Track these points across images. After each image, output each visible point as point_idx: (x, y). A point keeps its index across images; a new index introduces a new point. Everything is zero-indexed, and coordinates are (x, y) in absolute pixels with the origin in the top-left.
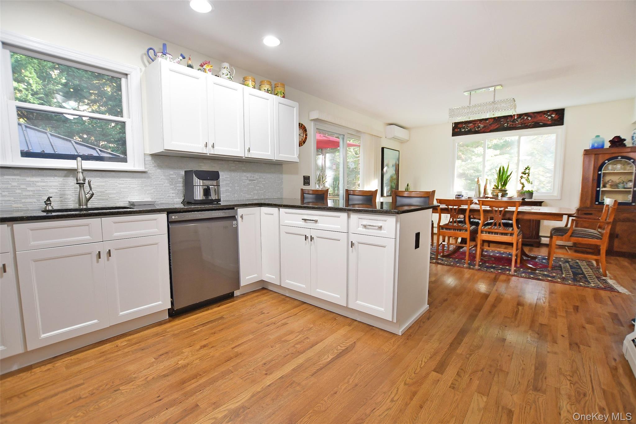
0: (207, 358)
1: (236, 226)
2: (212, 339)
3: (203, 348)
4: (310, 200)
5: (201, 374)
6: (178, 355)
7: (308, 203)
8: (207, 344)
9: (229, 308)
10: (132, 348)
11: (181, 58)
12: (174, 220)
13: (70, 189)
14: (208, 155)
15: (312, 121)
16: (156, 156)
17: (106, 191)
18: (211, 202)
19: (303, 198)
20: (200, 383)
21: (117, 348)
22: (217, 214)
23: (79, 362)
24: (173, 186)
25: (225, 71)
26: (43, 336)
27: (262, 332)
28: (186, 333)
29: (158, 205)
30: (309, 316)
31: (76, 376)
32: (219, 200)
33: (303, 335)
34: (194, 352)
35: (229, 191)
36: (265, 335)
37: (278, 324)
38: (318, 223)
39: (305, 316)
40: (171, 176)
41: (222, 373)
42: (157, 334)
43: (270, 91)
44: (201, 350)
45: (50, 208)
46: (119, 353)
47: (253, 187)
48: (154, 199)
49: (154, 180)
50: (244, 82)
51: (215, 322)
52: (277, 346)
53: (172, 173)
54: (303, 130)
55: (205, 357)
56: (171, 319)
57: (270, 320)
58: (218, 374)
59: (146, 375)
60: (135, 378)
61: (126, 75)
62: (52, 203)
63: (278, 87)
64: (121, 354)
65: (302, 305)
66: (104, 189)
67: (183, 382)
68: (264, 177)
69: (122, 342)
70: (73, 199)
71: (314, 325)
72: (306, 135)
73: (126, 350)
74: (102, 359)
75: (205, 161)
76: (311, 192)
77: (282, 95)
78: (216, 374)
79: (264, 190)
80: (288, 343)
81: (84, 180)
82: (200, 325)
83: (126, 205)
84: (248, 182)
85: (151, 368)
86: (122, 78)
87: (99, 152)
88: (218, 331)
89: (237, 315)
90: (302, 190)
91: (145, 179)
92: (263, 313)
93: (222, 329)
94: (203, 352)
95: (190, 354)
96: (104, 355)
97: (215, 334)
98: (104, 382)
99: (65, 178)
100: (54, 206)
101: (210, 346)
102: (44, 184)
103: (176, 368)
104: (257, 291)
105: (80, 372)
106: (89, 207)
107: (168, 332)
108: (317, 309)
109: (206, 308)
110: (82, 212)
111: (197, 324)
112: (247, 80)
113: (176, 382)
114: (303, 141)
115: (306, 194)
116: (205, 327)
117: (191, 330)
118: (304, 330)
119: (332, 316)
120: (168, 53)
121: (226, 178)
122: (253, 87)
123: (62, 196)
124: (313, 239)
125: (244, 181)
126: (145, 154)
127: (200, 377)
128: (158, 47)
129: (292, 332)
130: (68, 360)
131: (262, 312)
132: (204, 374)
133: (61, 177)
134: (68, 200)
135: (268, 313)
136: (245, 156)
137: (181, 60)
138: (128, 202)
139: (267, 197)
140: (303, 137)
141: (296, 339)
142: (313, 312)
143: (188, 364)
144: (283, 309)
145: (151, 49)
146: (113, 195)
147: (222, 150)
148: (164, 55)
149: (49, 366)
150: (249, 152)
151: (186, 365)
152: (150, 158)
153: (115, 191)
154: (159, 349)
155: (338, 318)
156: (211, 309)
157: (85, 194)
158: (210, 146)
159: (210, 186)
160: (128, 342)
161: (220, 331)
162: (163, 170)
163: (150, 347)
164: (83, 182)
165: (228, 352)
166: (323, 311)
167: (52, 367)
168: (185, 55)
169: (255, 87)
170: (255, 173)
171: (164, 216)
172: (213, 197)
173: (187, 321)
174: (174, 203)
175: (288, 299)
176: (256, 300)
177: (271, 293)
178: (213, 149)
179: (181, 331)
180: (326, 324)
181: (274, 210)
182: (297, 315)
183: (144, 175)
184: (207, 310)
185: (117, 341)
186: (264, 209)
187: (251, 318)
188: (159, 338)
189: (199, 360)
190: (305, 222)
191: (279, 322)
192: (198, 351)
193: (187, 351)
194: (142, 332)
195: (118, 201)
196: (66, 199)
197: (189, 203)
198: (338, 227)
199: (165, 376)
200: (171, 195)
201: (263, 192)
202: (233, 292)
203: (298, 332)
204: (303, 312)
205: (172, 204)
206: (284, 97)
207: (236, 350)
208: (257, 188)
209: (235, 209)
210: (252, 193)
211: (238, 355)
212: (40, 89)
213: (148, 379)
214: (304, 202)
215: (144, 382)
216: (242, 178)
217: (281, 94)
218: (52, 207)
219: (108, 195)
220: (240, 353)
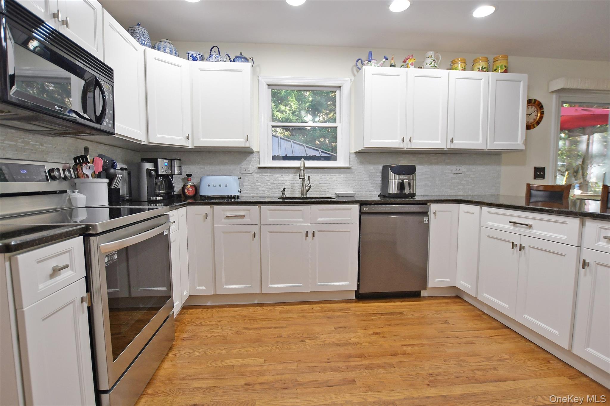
0: (376, 344)
1: (427, 223)
2: (385, 330)
3: (375, 335)
4: (539, 199)
5: (366, 356)
6: (353, 333)
7: (537, 202)
8: (380, 332)
9: (411, 306)
10: (322, 314)
11: (384, 60)
12: (365, 212)
13: (297, 183)
14: (405, 149)
15: (554, 94)
16: (358, 153)
17: (320, 184)
18: (406, 196)
19: (529, 195)
20: (362, 364)
21: (312, 310)
22: (407, 209)
23: (288, 311)
24: (372, 181)
25: (429, 61)
26: (270, 285)
27: (438, 342)
28: (365, 317)
29: (358, 197)
30: (508, 345)
31: (284, 320)
32: (414, 195)
33: (490, 363)
34: (366, 335)
35: (428, 185)
36: (442, 346)
37: (461, 340)
38: (533, 229)
39: (502, 343)
40: (371, 171)
41: (385, 364)
42: (342, 309)
43: (485, 68)
44: (373, 336)
45: (285, 197)
46: (313, 314)
47: (458, 181)
48: (356, 192)
49: (356, 175)
50: (452, 67)
51: (394, 315)
52: (452, 362)
53: (372, 168)
54: (538, 107)
55: (374, 343)
56: (357, 300)
57: (453, 333)
58: (380, 363)
59: (325, 339)
60: (317, 337)
61: (340, 87)
62: (286, 192)
63: (498, 60)
64: (314, 316)
65: (503, 329)
66: (318, 183)
67: (350, 356)
68: (474, 170)
69: (317, 307)
70: (298, 190)
71: (510, 357)
72: (542, 113)
73: (318, 314)
74: (301, 315)
75: (404, 155)
76: (541, 188)
77: (503, 68)
78: (378, 362)
79: (473, 185)
80: (467, 365)
81: (304, 176)
82: (379, 313)
83: (333, 196)
84: (452, 175)
85: (330, 335)
86: (336, 90)
87: (321, 153)
88: (394, 324)
89: (418, 316)
90: (529, 185)
91: (349, 174)
92: (447, 323)
93: (398, 324)
94: (374, 338)
95: (363, 335)
96: (303, 312)
97: (390, 326)
98: (298, 331)
99: (295, 175)
100: (287, 195)
101: (381, 336)
102: (283, 179)
103: (348, 342)
104: (450, 297)
105: (286, 318)
106: (307, 197)
107: (351, 311)
108: (523, 341)
109: (389, 300)
110: (303, 200)
111: (377, 312)
112: (455, 64)
113: (344, 354)
114: (536, 121)
115: (534, 191)
116: (382, 317)
117: (371, 315)
118: (494, 358)
119: (544, 355)
120: (374, 59)
121: (425, 171)
122: (462, 69)
123: (292, 187)
124: (524, 249)
125: (447, 174)
126: (350, 153)
127: (364, 359)
128: (364, 57)
129: (475, 355)
130: (282, 307)
131: (446, 321)
132: (369, 357)
133: (293, 173)
134: (296, 191)
135: (453, 324)
136: (447, 147)
137: (384, 62)
138: (335, 194)
139: (476, 193)
140: (537, 116)
141: (479, 364)
142: (515, 342)
143: (358, 343)
144: (475, 326)
145: (359, 60)
146: (325, 188)
147: (420, 143)
148: (369, 61)
149: (271, 308)
150: (452, 142)
151: (357, 343)
152: (353, 156)
153: (326, 185)
154: (340, 322)
155: (554, 362)
156: (394, 302)
157: (306, 187)
158: (407, 140)
159: (404, 181)
160: (321, 309)
161: (395, 325)
162: (364, 166)
163: (334, 318)
164: (303, 177)
165: (397, 347)
166: (532, 346)
167: (273, 309)
168: (387, 57)
169: (465, 69)
170: (461, 166)
171: (357, 207)
172: (407, 191)
173: (369, 307)
174: (372, 196)
175: (485, 317)
176: (444, 306)
177: (465, 304)
178: (410, 143)
179: (361, 313)
180: (530, 363)
181: (475, 209)
182: (491, 338)
183: (348, 170)
184: (390, 302)
185: (314, 305)
186: (464, 207)
187: (432, 324)
188: (343, 313)
189: (368, 343)
190: (514, 226)
191: (463, 339)
192: (370, 335)
193: (361, 331)
194: (332, 304)
195: (328, 192)
196: (294, 190)
197: (385, 197)
198: (563, 237)
199: (338, 345)
200: (370, 188)
201: (470, 187)
202: (420, 292)
203: (484, 358)
204: (501, 338)
205: (370, 197)
206: (506, 71)
207: (405, 348)
208: (463, 182)
209: (428, 204)
210: (456, 188)
211: (405, 354)
212: (297, 109)
213: (325, 342)
214: (531, 201)
215: (322, 343)
216: (445, 171)
217: (501, 68)
218: (285, 195)
219: (321, 187)
220: (408, 353)
